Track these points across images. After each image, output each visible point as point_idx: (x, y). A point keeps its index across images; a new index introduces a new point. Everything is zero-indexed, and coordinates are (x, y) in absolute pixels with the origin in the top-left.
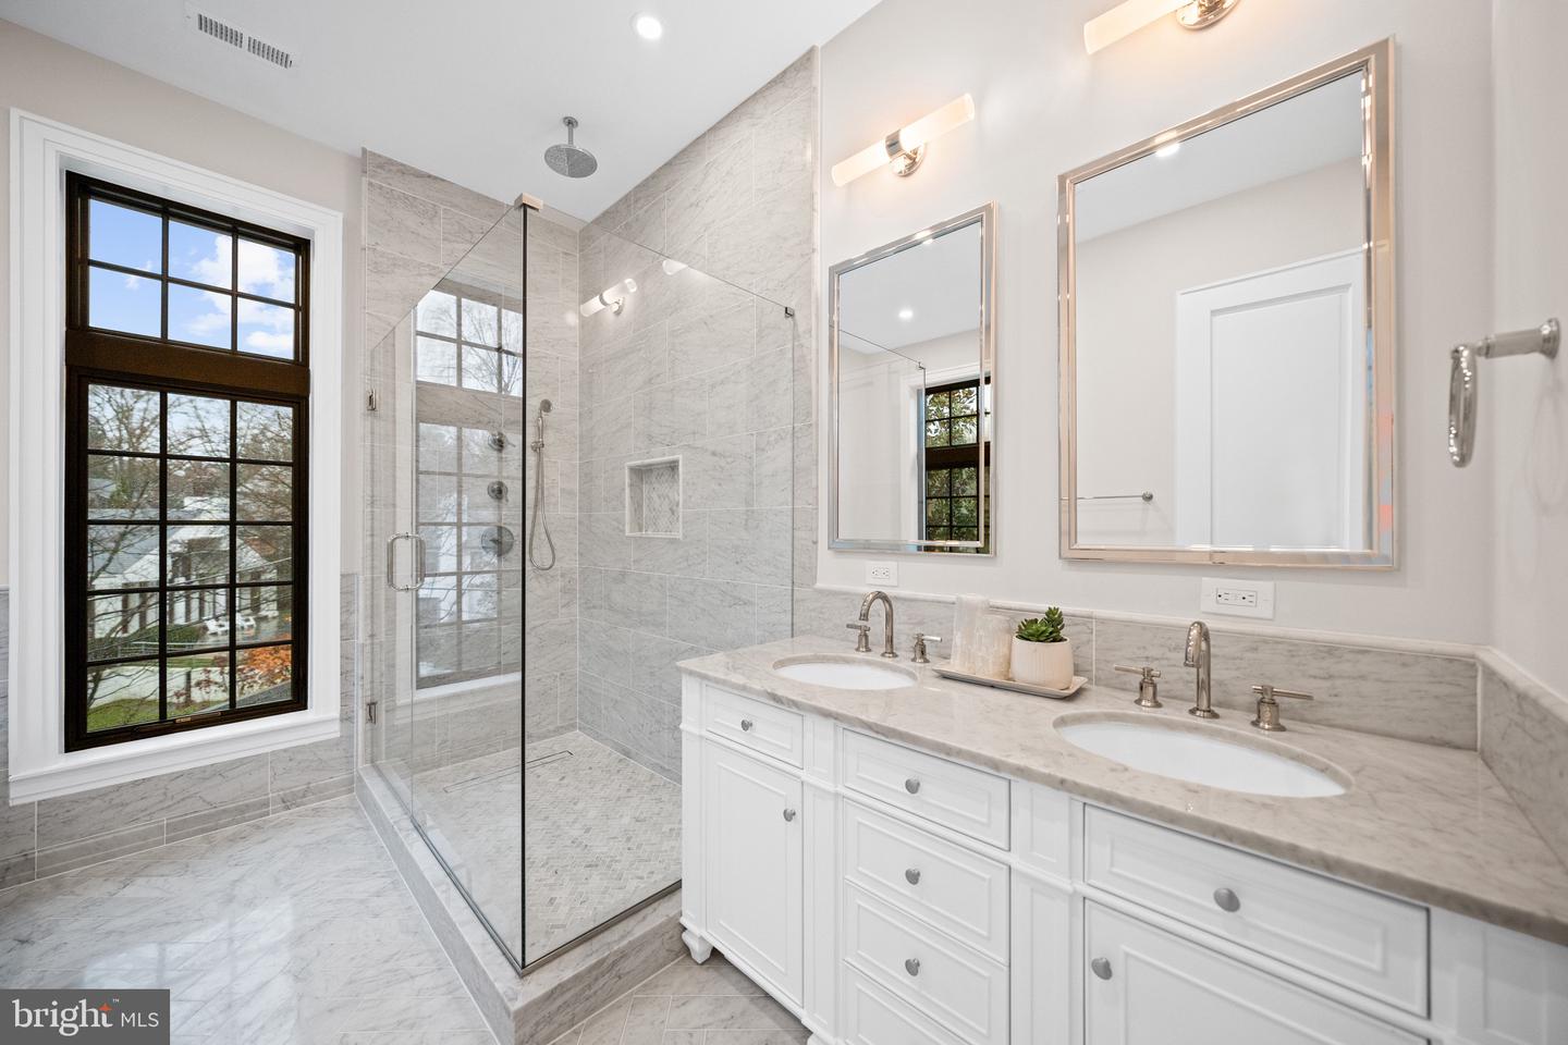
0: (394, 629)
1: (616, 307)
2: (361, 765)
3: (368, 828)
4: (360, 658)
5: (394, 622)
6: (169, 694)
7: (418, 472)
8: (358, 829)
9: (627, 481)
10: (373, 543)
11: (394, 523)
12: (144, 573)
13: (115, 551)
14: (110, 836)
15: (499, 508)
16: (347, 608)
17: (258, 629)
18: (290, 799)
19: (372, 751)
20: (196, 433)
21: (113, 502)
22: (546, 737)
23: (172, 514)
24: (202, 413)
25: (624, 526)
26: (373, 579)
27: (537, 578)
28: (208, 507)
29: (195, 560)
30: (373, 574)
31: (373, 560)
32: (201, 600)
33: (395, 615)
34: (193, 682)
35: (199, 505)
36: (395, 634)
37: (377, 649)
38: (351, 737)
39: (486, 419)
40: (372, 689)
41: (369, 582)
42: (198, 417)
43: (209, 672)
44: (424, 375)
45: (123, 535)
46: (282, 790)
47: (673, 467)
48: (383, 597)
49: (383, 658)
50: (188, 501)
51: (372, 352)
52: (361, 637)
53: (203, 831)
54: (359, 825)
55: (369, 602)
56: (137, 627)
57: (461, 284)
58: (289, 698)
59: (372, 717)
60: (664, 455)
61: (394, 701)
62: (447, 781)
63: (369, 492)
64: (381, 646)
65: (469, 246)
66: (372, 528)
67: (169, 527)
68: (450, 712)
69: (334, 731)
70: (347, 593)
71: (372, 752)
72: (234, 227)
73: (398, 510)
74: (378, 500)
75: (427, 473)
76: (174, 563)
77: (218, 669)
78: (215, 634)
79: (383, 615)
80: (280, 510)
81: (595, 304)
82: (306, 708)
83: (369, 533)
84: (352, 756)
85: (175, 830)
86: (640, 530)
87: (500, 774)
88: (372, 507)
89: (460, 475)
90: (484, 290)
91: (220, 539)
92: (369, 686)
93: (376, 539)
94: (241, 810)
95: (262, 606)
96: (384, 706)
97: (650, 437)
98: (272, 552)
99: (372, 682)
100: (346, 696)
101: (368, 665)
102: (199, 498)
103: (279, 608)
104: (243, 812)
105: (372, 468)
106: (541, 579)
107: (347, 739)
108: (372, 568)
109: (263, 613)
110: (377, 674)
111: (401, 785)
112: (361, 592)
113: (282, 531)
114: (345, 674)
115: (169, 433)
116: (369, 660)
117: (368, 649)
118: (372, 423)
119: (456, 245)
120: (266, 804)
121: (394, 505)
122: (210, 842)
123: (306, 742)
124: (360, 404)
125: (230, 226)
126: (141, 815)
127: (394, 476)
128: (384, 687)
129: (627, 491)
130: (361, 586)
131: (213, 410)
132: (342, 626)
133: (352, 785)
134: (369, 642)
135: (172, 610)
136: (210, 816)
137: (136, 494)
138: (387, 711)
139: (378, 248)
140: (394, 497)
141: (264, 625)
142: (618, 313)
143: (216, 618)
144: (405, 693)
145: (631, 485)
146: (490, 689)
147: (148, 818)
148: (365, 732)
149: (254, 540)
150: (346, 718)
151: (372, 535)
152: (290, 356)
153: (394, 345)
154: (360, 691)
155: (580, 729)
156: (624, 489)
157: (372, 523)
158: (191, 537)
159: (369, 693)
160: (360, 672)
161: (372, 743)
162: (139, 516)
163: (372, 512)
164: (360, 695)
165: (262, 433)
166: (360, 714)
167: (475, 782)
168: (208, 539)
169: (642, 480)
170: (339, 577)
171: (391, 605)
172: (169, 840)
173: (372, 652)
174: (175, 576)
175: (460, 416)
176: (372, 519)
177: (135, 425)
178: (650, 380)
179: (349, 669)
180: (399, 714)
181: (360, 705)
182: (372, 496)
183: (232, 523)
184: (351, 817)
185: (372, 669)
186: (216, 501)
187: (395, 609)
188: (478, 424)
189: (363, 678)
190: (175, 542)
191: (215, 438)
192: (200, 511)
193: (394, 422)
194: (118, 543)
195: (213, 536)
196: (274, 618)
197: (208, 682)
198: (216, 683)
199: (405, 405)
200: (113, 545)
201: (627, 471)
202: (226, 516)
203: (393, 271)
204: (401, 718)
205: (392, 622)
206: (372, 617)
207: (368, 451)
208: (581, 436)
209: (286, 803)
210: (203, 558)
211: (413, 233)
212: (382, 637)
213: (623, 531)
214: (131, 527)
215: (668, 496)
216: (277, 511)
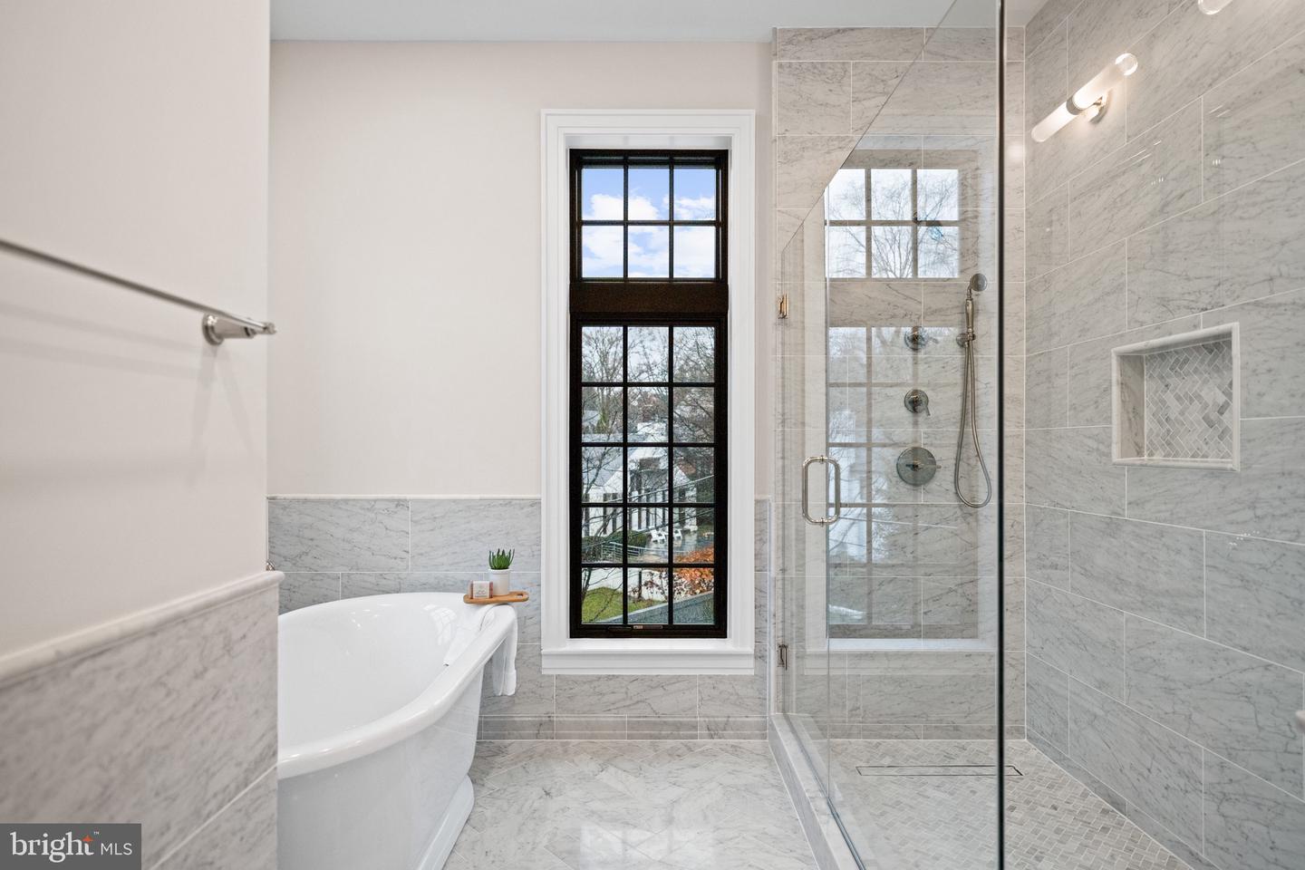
0: (803, 565)
1: (1095, 111)
2: (774, 713)
3: (781, 789)
4: (773, 593)
5: (803, 557)
6: (629, 589)
7: (828, 385)
8: (773, 786)
9: (1115, 376)
10: (784, 467)
11: (803, 444)
12: (615, 486)
13: (599, 468)
14: (594, 719)
15: (916, 423)
16: (760, 538)
17: (684, 540)
18: (713, 727)
19: (784, 699)
20: (644, 368)
21: (599, 430)
22: (978, 736)
23: (631, 439)
24: (648, 351)
25: (1109, 446)
26: (784, 506)
27: (965, 518)
28: (652, 431)
29: (644, 477)
30: (784, 501)
31: (784, 486)
32: (648, 512)
33: (804, 550)
34: (643, 583)
35: (646, 430)
36: (804, 570)
37: (788, 587)
38: (763, 678)
39: (903, 312)
40: (783, 629)
41: (780, 510)
42: (645, 354)
43: (652, 574)
44: (834, 269)
45: (604, 455)
46: (708, 717)
47: (1217, 346)
48: (794, 528)
49: (794, 598)
50: (640, 426)
51: (783, 253)
52: (773, 571)
53: (651, 737)
54: (773, 781)
55: (780, 533)
56: (611, 531)
57: (871, 150)
58: (712, 623)
59: (783, 662)
60: (1196, 327)
61: (804, 648)
62: (861, 760)
63: (780, 410)
64: (792, 583)
65: (883, 99)
66: (783, 450)
67: (629, 448)
68: (863, 673)
69: (748, 668)
70: (760, 519)
71: (784, 702)
72: (671, 159)
73: (807, 428)
74: (789, 420)
75: (837, 385)
76: (632, 479)
77: (658, 573)
78: (656, 541)
79: (794, 548)
80: (700, 433)
81: (1061, 116)
82: (726, 637)
83: (780, 455)
84: (765, 699)
85: (633, 728)
86: (1140, 453)
87: (923, 770)
88: (783, 426)
89: (869, 385)
90: (899, 151)
91: (659, 459)
92: (780, 626)
93: (786, 462)
94: (678, 726)
95: (687, 521)
96: (794, 651)
97: (1164, 302)
98: (693, 472)
99: (783, 622)
100: (760, 632)
101: (780, 602)
102: (647, 424)
103: (698, 524)
104: (678, 729)
105: (783, 382)
106: (970, 519)
107: (761, 677)
108: (784, 494)
109: (687, 527)
110: (788, 614)
111: (812, 747)
112: (773, 518)
113: (700, 452)
114: (759, 608)
115: (629, 370)
116: (780, 596)
117: (779, 584)
118: (783, 333)
119: (867, 103)
120: (695, 727)
121: (803, 424)
122: (656, 751)
123: (727, 673)
124: (772, 315)
125: (667, 158)
126: (612, 707)
127: (803, 391)
128: (794, 630)
129: (1115, 391)
130: (773, 514)
131: (654, 348)
132: (755, 555)
133: (764, 731)
134: (780, 576)
135: (631, 518)
136: (655, 724)
137: (611, 422)
138: (798, 657)
139: (787, 135)
140: (803, 414)
141: (687, 538)
142: (1097, 120)
143: (657, 528)
144: (817, 642)
145: (1123, 385)
146: (909, 655)
147: (616, 711)
148: (777, 676)
149: (681, 460)
150: (760, 656)
151: (783, 458)
152: (712, 275)
153: (803, 241)
154: (773, 631)
155: (1029, 738)
156: (1107, 390)
157: (784, 444)
158: (642, 457)
159: (780, 633)
160: (772, 609)
161: (784, 690)
162: (612, 440)
163: (783, 431)
164: (772, 634)
165: (686, 363)
166: (773, 656)
167: (893, 771)
168: (652, 459)
169: (1142, 374)
170: (754, 502)
171: (801, 538)
172: (630, 737)
173: (784, 589)
174: (632, 490)
175: (872, 312)
176: (783, 439)
177: (610, 366)
178: (1166, 204)
179: (762, 603)
180: (809, 663)
181: (773, 645)
182: (783, 415)
183: (670, 445)
184: (766, 768)
185: (784, 608)
186: (657, 425)
187: (804, 542)
188: (892, 319)
189: (775, 615)
190: (632, 461)
191: (656, 371)
192: (647, 434)
193: (804, 328)
194: (600, 461)
195: (655, 456)
196: (695, 532)
197: (652, 583)
198: (657, 586)
199: (815, 308)
200: (598, 463)
201: (1114, 362)
202: (664, 439)
203: (802, 156)
204: (814, 668)
205: (801, 556)
206: (783, 551)
207: (780, 364)
208: (1030, 317)
209: (713, 732)
210: (649, 474)
211: (821, 105)
212: (792, 573)
213: (1108, 455)
214: (608, 448)
215: (1199, 397)
216: (697, 433)
